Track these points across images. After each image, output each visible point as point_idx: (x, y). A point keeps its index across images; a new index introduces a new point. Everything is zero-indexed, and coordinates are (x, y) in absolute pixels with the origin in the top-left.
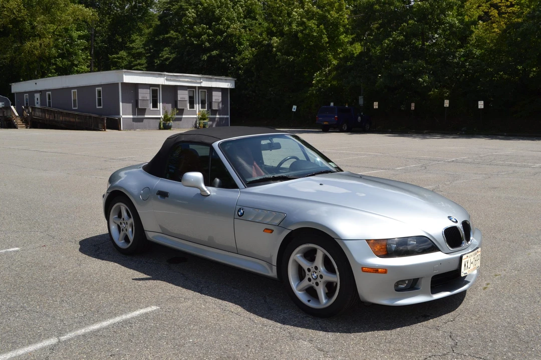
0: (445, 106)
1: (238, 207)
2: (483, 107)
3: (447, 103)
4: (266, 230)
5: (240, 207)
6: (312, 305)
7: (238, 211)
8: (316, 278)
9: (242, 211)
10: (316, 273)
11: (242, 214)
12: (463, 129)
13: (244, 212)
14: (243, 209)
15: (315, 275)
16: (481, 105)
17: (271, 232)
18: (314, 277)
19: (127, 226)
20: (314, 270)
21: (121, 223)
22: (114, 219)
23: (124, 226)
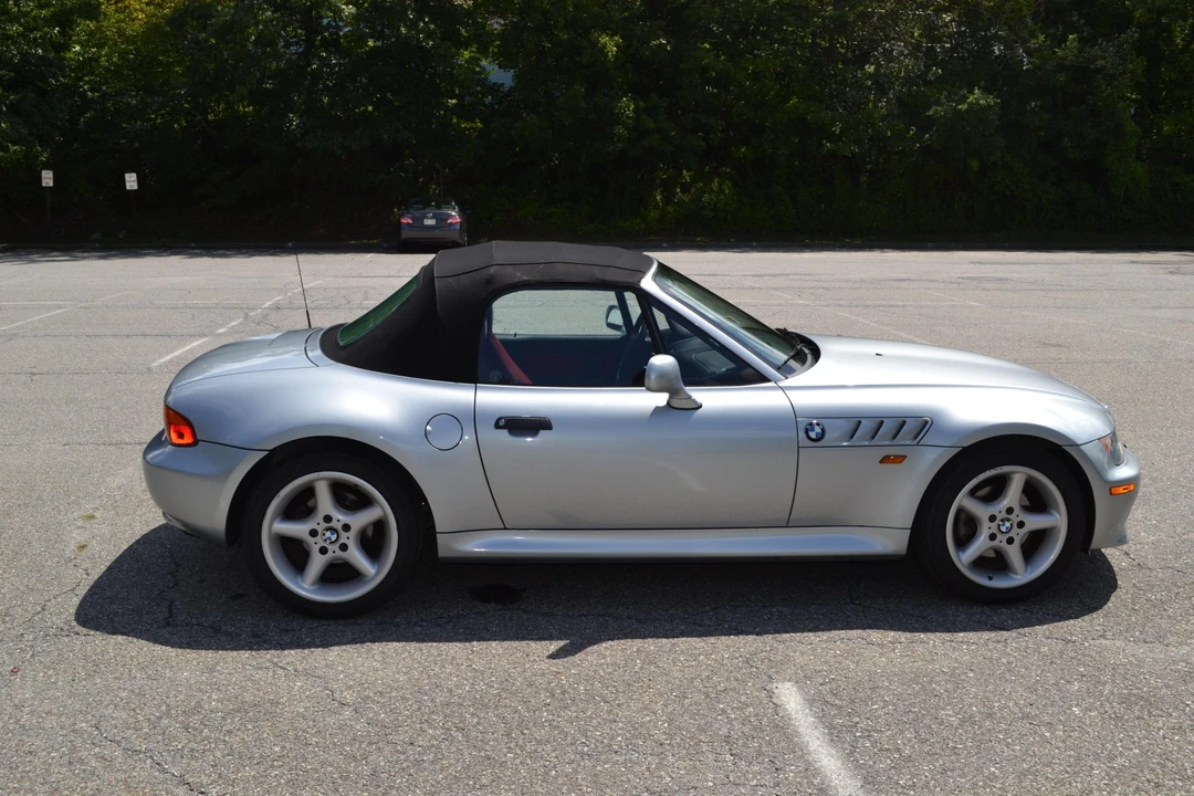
0: (44, 185)
1: (803, 422)
2: (136, 187)
3: (47, 179)
4: (885, 460)
5: (808, 421)
6: (999, 583)
7: (807, 431)
8: (1009, 530)
9: (818, 429)
10: (1008, 520)
11: (821, 437)
12: (94, 236)
13: (823, 430)
14: (818, 424)
15: (1008, 524)
16: (131, 181)
17: (901, 462)
18: (1003, 529)
19: (346, 534)
20: (1004, 515)
21: (314, 533)
22: (274, 526)
23: (330, 538)
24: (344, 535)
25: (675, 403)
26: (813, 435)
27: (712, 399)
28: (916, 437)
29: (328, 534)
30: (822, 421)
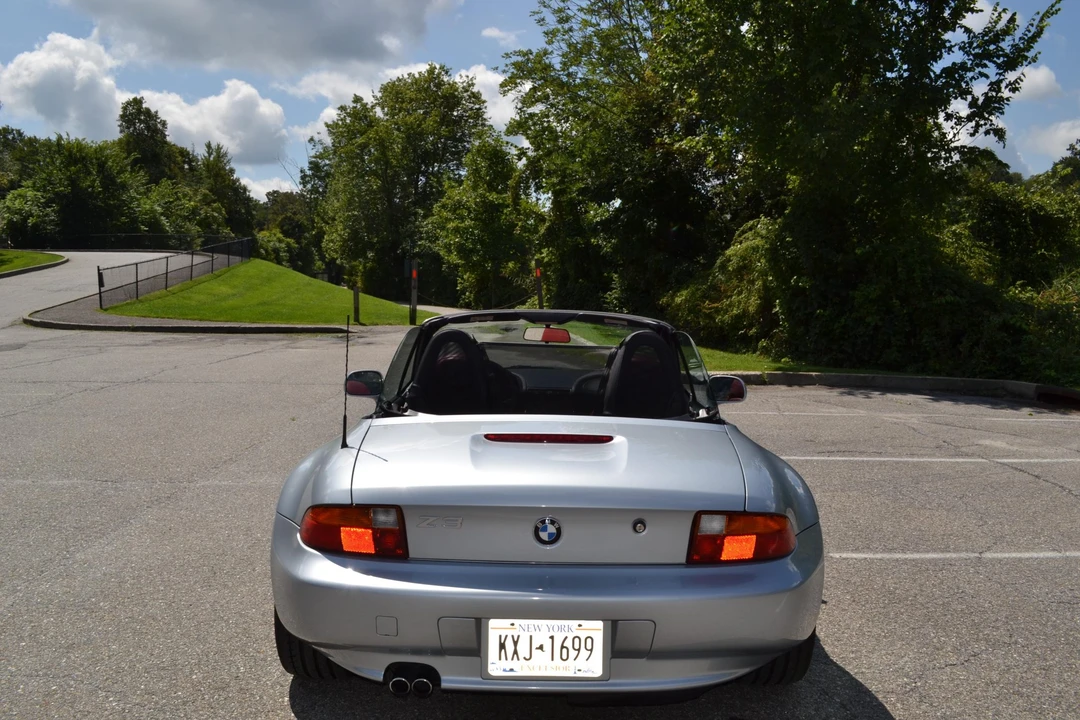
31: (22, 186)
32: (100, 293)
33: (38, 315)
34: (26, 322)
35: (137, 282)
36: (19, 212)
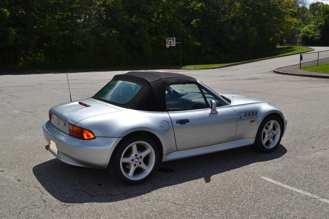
4: (252, 121)
5: (238, 114)
6: (269, 147)
11: (241, 118)
13: (241, 116)
14: (240, 114)
17: (254, 121)
18: (270, 135)
19: (141, 159)
20: (270, 132)
21: (132, 160)
22: (123, 160)
23: (137, 161)
24: (140, 159)
25: (213, 112)
26: (239, 117)
27: (220, 110)
28: (256, 115)
29: (136, 160)
30: (240, 113)
31: (311, 24)
32: (300, 64)
33: (278, 69)
34: (275, 72)
35: (318, 60)
36: (307, 33)
